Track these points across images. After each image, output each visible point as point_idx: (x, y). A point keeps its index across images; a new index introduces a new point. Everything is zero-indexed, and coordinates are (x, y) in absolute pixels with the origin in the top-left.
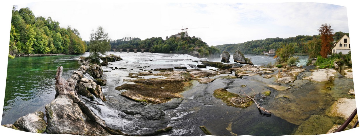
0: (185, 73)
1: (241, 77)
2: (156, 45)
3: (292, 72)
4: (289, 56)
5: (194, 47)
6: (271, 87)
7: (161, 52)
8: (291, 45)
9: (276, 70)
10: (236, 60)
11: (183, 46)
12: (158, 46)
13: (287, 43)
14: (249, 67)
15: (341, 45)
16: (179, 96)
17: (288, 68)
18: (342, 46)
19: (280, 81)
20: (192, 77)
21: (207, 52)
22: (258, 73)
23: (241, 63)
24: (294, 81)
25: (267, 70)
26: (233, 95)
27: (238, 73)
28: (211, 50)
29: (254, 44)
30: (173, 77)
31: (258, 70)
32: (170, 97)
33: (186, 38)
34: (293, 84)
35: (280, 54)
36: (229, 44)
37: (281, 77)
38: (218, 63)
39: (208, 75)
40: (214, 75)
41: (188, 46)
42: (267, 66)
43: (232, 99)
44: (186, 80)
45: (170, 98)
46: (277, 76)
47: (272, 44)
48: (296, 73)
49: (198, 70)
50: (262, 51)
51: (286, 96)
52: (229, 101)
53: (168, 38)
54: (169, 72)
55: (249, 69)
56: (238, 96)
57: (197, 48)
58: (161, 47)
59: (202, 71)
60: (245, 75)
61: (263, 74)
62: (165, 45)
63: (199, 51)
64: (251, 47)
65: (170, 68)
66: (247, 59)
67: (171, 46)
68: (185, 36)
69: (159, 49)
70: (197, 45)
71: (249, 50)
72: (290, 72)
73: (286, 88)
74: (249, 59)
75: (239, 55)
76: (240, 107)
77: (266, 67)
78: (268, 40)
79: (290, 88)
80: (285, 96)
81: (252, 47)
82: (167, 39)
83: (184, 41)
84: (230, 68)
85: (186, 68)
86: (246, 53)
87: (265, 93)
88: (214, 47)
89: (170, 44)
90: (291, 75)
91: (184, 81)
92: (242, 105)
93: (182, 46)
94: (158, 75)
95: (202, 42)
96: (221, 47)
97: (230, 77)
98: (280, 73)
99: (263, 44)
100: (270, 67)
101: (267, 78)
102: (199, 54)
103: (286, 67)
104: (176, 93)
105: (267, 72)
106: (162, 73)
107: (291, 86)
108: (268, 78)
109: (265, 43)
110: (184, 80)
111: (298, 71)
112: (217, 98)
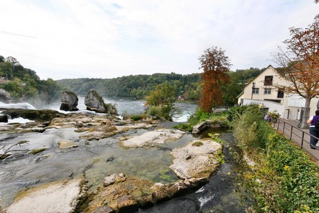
10: (89, 107)
14: (81, 116)
15: (255, 90)
18: (257, 92)
23: (97, 111)
28: (46, 87)
29: (134, 81)
36: (90, 78)
63: (8, 88)
64: (128, 87)
66: (109, 105)
71: (125, 91)
74: (113, 105)
75: (95, 99)
81: (130, 87)
88: (55, 81)
95: (20, 68)
96: (73, 83)
99: (149, 82)
102: (8, 95)
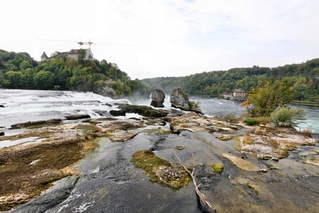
0: (86, 126)
1: (178, 133)
2: (14, 70)
3: (278, 139)
4: (277, 106)
5: (104, 80)
6: (225, 158)
7: (30, 86)
8: (286, 82)
9: (242, 127)
10: (174, 104)
11: (84, 77)
12: (19, 72)
13: (279, 77)
14: (194, 116)
16: (72, 173)
17: (270, 128)
19: (245, 150)
20: (97, 131)
21: (128, 88)
22: (208, 129)
23: (182, 109)
24: (281, 158)
25: (224, 126)
26: (161, 162)
27: (175, 124)
28: (135, 85)
29: (207, 78)
30: (59, 135)
31: (207, 123)
32: (52, 179)
33: (87, 61)
34: (275, 165)
35: (255, 98)
36: (165, 77)
37: (249, 144)
38: (145, 108)
39: (127, 127)
40: (137, 127)
41: (93, 77)
42: (225, 118)
43: (160, 170)
44: (87, 138)
45: (51, 182)
46: (242, 139)
47: (241, 79)
48: (289, 145)
49: (110, 119)
50: (221, 92)
51: (253, 186)
52: (154, 173)
53: (47, 58)
54: (50, 127)
55: (194, 120)
56: (169, 165)
57: (110, 81)
58: (29, 75)
59: (117, 121)
60: (185, 130)
61: (215, 131)
62: (41, 72)
63: (115, 87)
64: (201, 84)
65: (54, 120)
66: (193, 103)
67: (56, 74)
68: (87, 58)
69: (24, 79)
70: (111, 76)
71: (198, 88)
72: (274, 138)
73: (256, 169)
74: (196, 103)
75: (180, 96)
76: (169, 186)
77: (223, 120)
78: (235, 72)
79: (266, 172)
80: (250, 185)
81: (204, 84)
82: (45, 59)
83: (84, 67)
84: (162, 116)
85: (88, 116)
86: (192, 94)
87: (213, 166)
89: (52, 70)
90: (275, 145)
91: (83, 141)
92: (172, 183)
93: (80, 77)
94: (20, 137)
95: (119, 71)
97: (161, 132)
98: (248, 135)
99: (224, 79)
100: (231, 120)
101: (222, 139)
102: (114, 92)
103: (267, 126)
104: (65, 167)
105: (224, 129)
106: (33, 131)
107: (268, 167)
108: (224, 140)
109: (227, 77)
110: (83, 138)
111: (293, 140)
112: (137, 167)
